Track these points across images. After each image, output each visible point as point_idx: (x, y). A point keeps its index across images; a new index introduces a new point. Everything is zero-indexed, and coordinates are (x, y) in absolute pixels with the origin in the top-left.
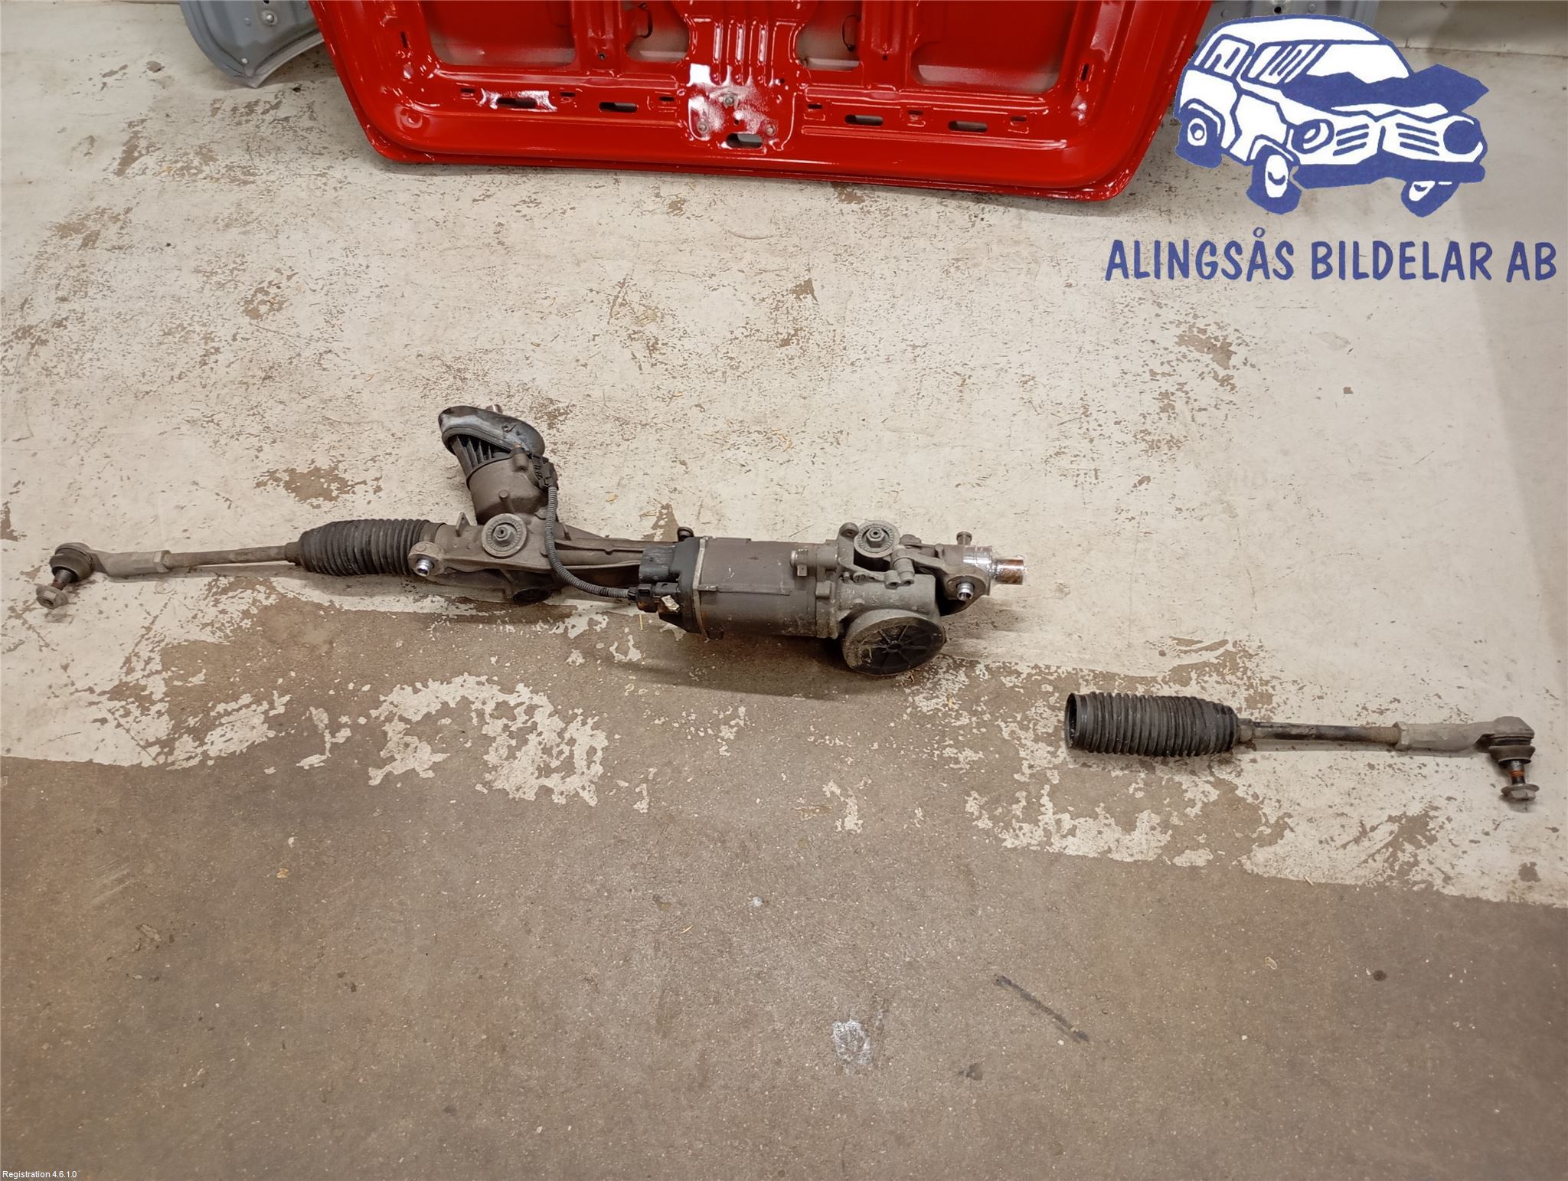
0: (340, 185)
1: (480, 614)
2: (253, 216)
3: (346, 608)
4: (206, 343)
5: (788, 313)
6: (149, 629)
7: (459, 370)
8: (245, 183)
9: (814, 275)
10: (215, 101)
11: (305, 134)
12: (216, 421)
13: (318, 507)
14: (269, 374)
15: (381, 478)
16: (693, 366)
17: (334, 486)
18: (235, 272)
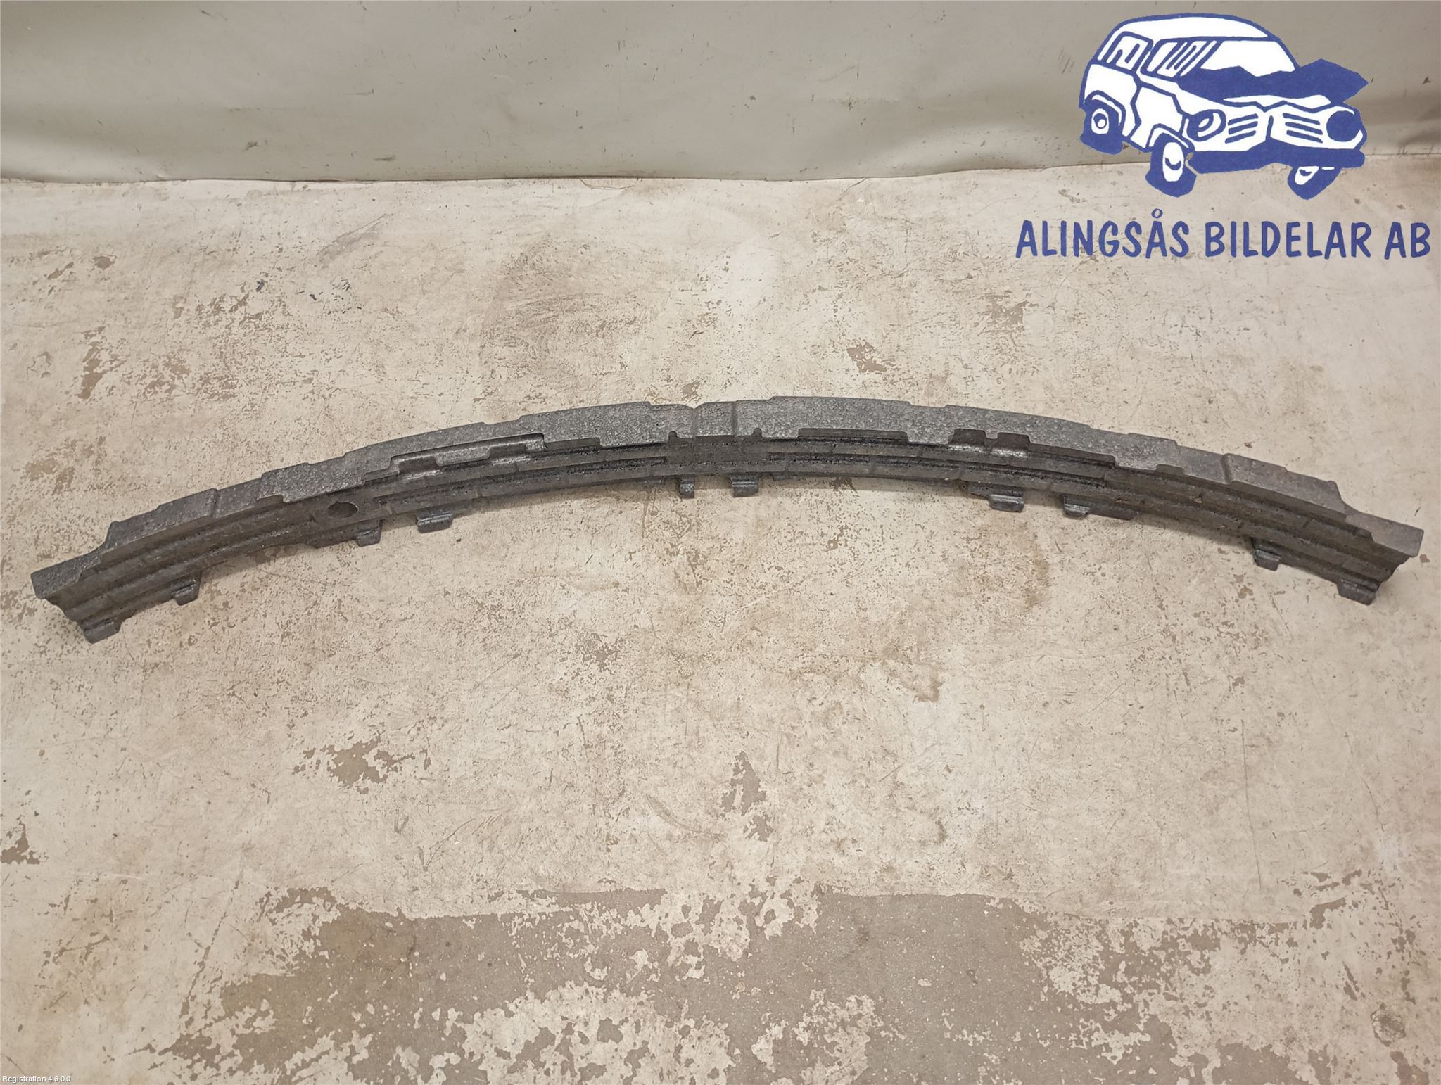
0: (328, 393)
1: (564, 910)
3: (416, 916)
4: (213, 598)
5: (829, 509)
6: (202, 964)
7: (493, 608)
8: (226, 397)
10: (176, 299)
11: (281, 333)
12: (237, 694)
13: (366, 790)
14: (288, 630)
15: (429, 748)
17: (379, 764)
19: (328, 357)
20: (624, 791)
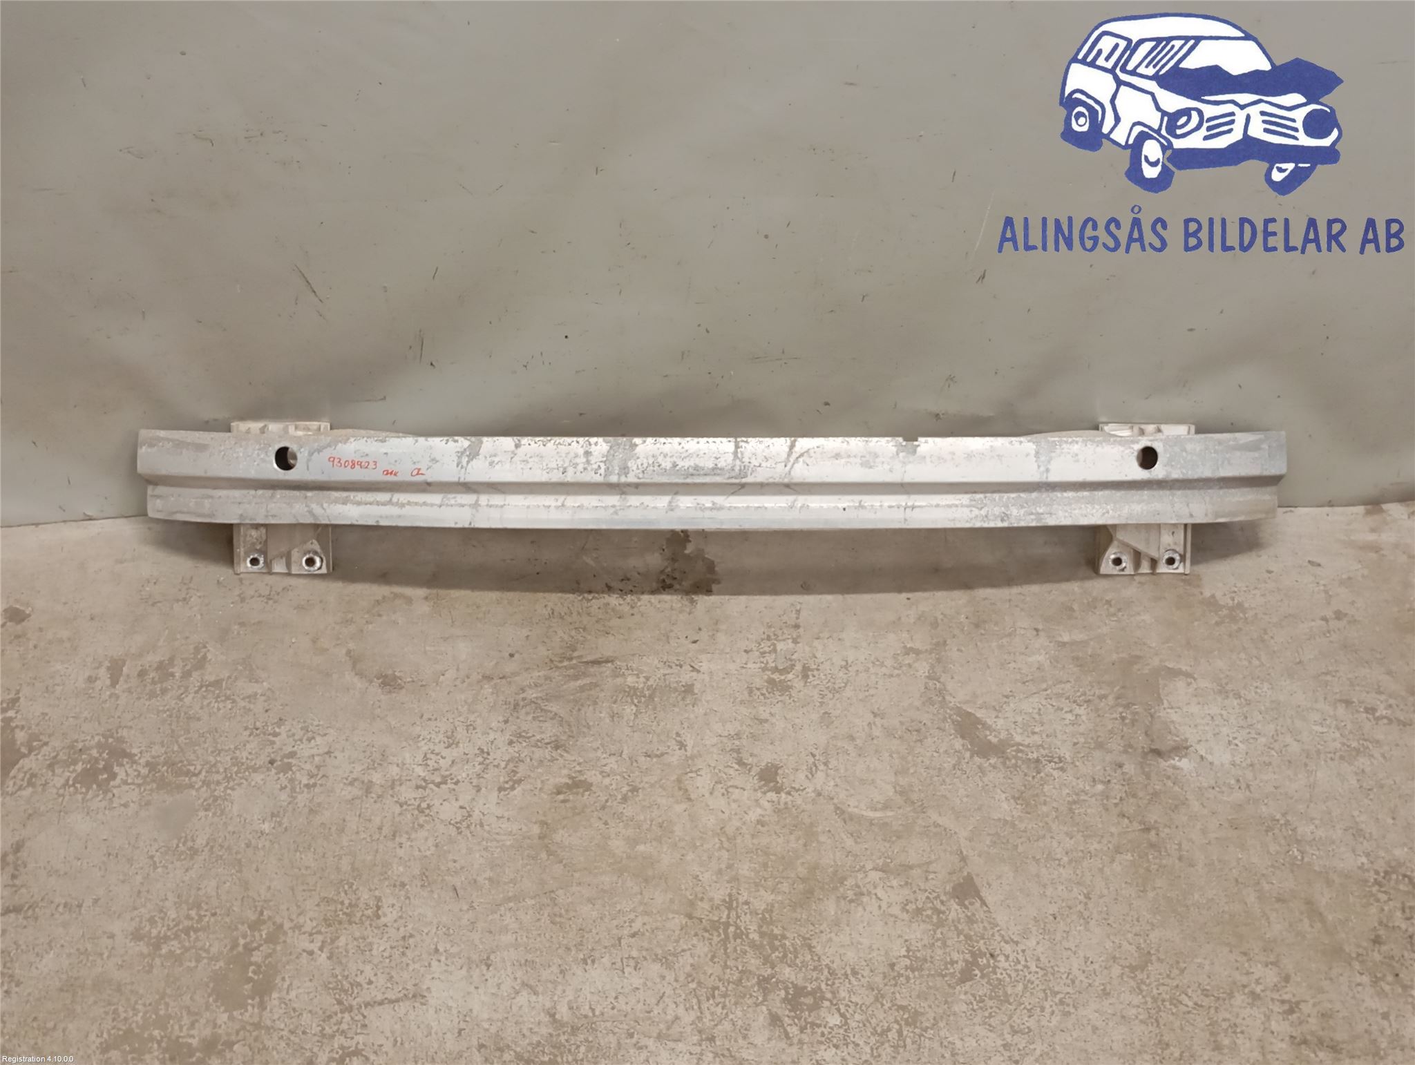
19: (310, 734)
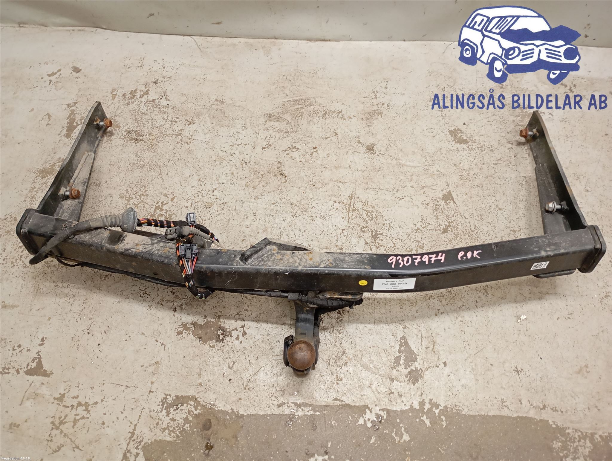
0: (190, 141)
2: (146, 161)
3: (241, 413)
5: (443, 212)
6: (133, 434)
9: (451, 188)
10: (114, 90)
11: (166, 110)
12: (148, 293)
13: (213, 346)
15: (245, 326)
16: (399, 247)
17: (220, 332)
18: (142, 197)
20: (344, 353)
